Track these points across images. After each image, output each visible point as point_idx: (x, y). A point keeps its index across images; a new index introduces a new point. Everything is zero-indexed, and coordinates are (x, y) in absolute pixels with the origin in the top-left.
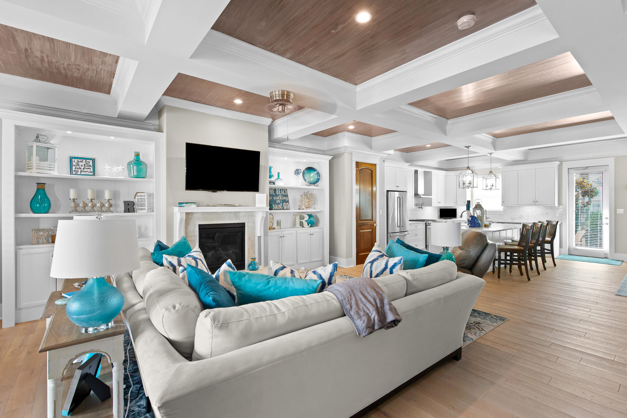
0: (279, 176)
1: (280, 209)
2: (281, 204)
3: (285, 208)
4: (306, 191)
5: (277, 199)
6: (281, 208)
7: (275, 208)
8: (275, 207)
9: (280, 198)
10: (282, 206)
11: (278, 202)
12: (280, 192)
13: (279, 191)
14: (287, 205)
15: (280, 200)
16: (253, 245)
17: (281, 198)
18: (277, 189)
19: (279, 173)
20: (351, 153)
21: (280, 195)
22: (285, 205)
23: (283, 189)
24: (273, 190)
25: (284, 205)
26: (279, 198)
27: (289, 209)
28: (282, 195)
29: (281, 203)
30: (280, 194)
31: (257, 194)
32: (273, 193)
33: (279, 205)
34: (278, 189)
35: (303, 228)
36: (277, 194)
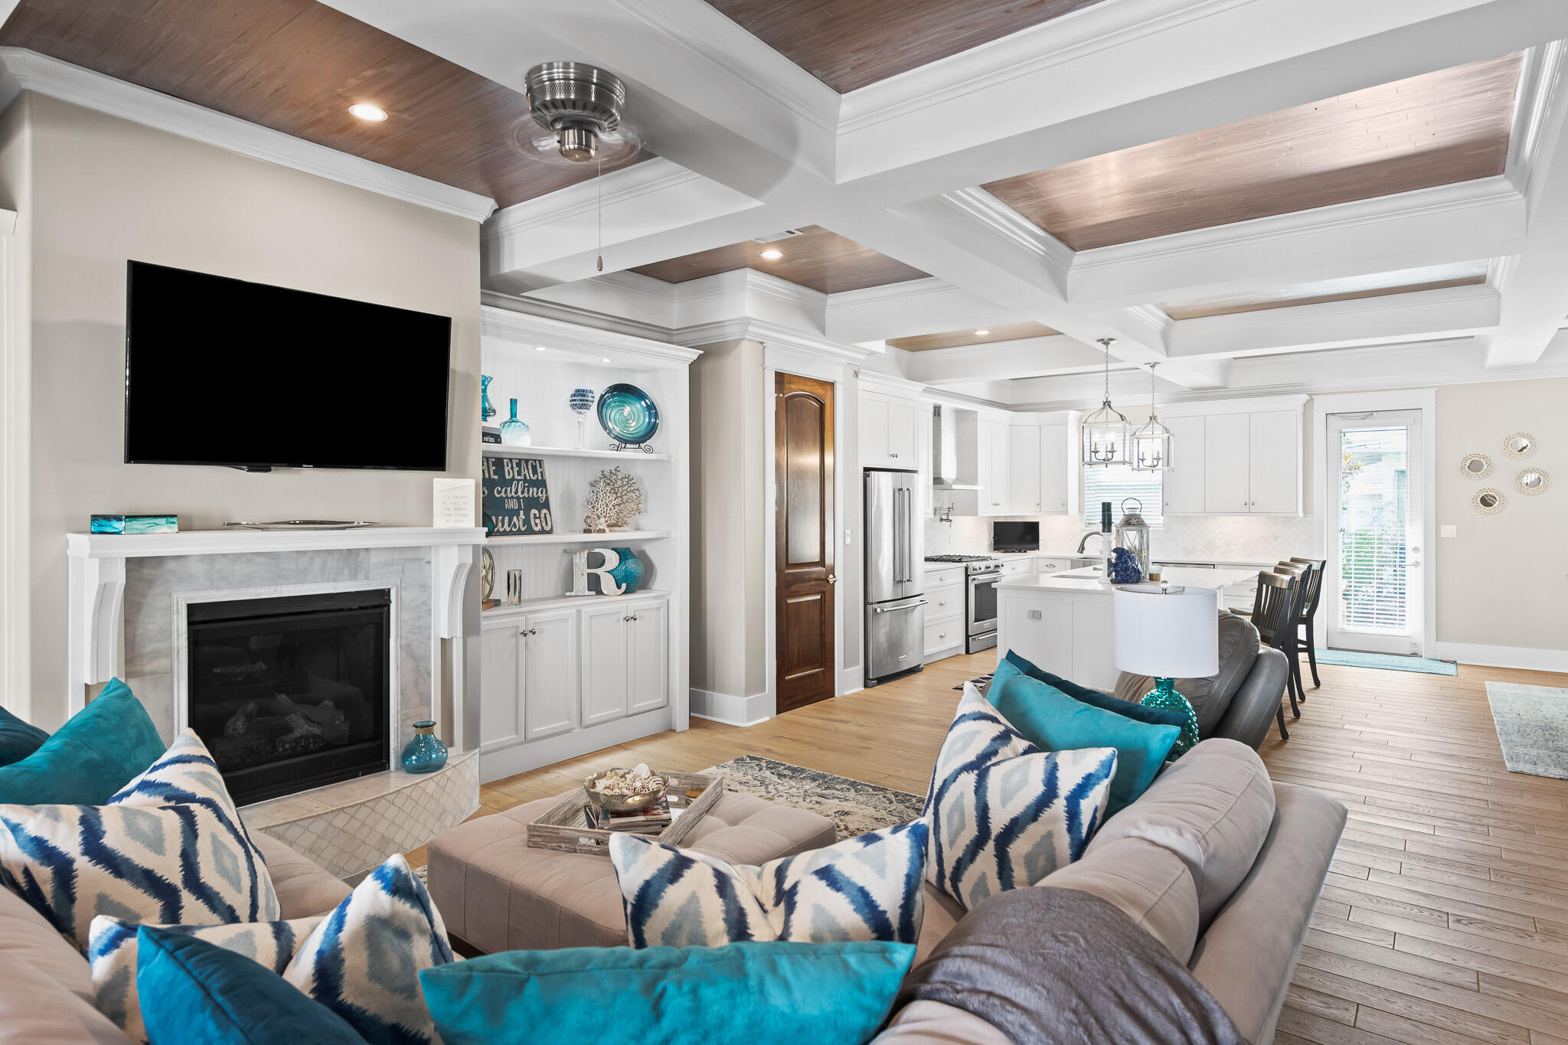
0: (513, 414)
1: (519, 533)
2: (522, 512)
3: (536, 529)
5: (507, 497)
6: (523, 529)
7: (501, 530)
8: (500, 524)
9: (516, 492)
10: (527, 521)
11: (512, 505)
12: (516, 469)
13: (512, 468)
14: (543, 516)
15: (518, 498)
16: (420, 672)
17: (523, 493)
18: (505, 461)
19: (513, 402)
20: (762, 343)
21: (518, 481)
22: (535, 517)
23: (527, 461)
24: (491, 463)
25: (532, 516)
26: (513, 490)
27: (550, 532)
28: (525, 480)
29: (520, 508)
30: (516, 477)
31: (439, 482)
32: (492, 472)
33: (515, 519)
34: (511, 460)
36: (507, 477)
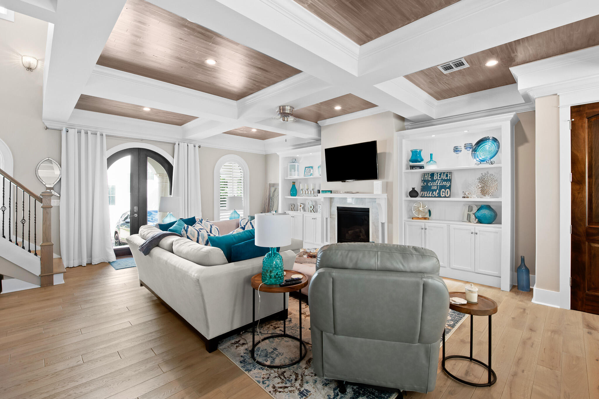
0: (431, 158)
1: (435, 197)
2: (438, 190)
3: (442, 196)
4: (484, 172)
5: (433, 186)
6: (437, 196)
7: (428, 196)
8: (428, 194)
9: (437, 184)
10: (439, 193)
11: (435, 188)
12: (439, 176)
13: (437, 176)
14: (446, 191)
15: (437, 186)
16: (377, 231)
17: (439, 184)
18: (435, 174)
19: (431, 155)
20: (556, 94)
21: (439, 180)
22: (443, 192)
23: (444, 173)
24: (429, 175)
25: (442, 191)
26: (436, 183)
27: (449, 197)
28: (442, 179)
29: (437, 189)
30: (438, 179)
31: (375, 182)
32: (429, 178)
33: (434, 193)
34: (437, 173)
35: (470, 224)
36: (435, 179)
